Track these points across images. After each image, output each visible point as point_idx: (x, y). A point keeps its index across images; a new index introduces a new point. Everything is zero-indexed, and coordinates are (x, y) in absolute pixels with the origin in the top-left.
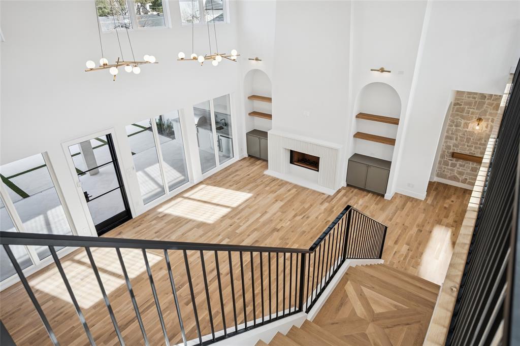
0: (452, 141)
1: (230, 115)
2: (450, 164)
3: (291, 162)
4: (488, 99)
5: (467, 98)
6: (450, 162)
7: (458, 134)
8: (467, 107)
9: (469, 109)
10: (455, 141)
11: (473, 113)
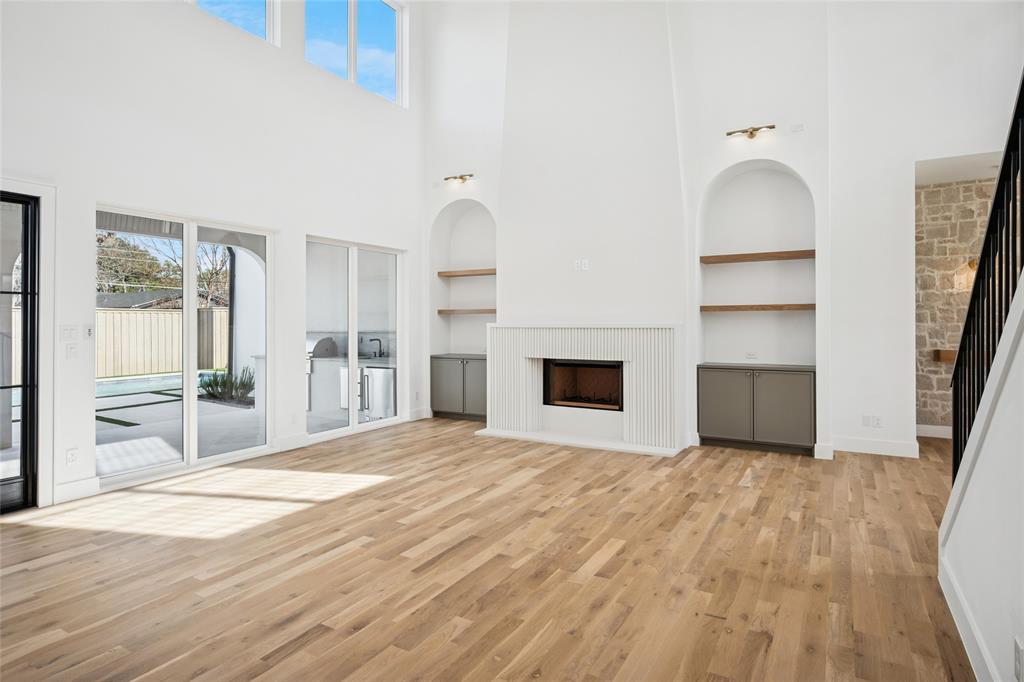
0: (926, 324)
1: (395, 333)
2: (934, 383)
3: (547, 401)
4: (979, 215)
5: (930, 222)
6: (934, 378)
7: (935, 304)
8: (936, 240)
9: (944, 245)
10: (930, 324)
11: (954, 252)
